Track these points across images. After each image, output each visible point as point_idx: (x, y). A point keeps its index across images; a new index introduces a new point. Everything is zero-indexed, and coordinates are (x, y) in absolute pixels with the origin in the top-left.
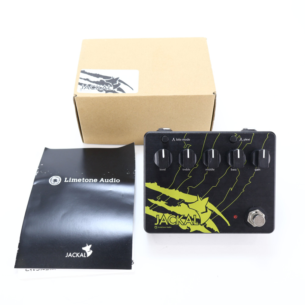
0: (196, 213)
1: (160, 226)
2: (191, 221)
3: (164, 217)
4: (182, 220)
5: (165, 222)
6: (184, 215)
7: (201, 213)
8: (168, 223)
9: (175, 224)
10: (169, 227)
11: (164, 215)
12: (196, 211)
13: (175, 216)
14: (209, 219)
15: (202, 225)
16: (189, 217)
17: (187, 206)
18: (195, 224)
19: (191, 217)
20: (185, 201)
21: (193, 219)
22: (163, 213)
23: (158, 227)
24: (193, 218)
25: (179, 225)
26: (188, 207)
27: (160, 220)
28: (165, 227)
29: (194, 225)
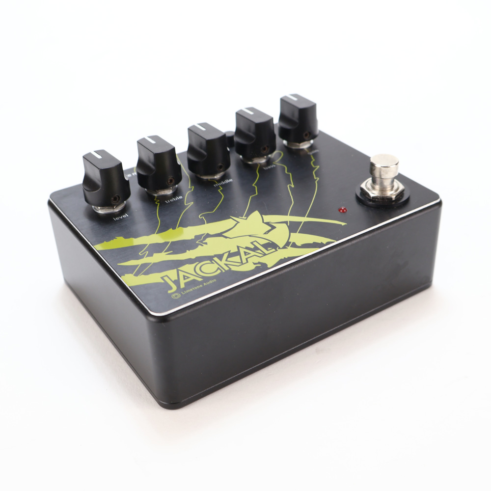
0: (253, 239)
1: (184, 289)
2: (252, 253)
3: (181, 274)
4: (229, 259)
5: (192, 278)
6: (229, 251)
7: (265, 233)
8: (203, 277)
9: (219, 271)
10: (211, 282)
11: (178, 271)
12: (250, 236)
13: (209, 262)
14: (291, 234)
15: (284, 247)
16: (242, 251)
17: (222, 238)
18: (266, 252)
19: (247, 248)
20: (211, 233)
21: (256, 249)
22: (174, 269)
23: (181, 294)
24: (252, 247)
25: (230, 269)
26: (226, 237)
27: (177, 282)
28: (201, 286)
29: (265, 255)
